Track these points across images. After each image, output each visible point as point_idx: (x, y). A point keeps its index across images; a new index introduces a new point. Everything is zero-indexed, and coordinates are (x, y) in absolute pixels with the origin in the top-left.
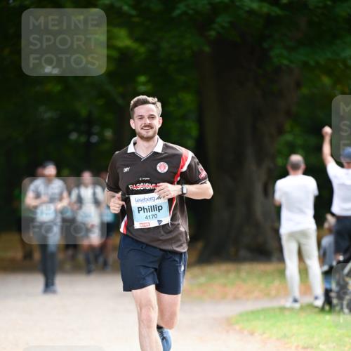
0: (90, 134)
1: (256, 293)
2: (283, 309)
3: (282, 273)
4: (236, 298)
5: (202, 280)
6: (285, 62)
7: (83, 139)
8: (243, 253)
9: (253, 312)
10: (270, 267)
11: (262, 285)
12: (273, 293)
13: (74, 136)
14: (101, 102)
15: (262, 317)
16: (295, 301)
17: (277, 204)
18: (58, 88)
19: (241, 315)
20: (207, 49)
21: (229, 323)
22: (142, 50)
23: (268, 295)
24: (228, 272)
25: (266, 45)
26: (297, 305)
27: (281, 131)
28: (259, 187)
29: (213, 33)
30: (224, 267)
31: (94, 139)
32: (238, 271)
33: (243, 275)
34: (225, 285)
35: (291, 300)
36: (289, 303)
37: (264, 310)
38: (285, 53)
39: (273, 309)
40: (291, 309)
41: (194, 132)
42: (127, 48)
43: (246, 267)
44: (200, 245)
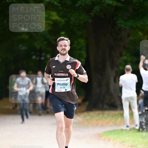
0: (41, 56)
1: (111, 123)
2: (122, 130)
3: (122, 115)
4: (102, 125)
5: (88, 118)
6: (123, 26)
7: (38, 58)
8: (105, 106)
9: (109, 131)
10: (117, 112)
11: (113, 120)
12: (118, 123)
13: (34, 57)
14: (45, 43)
15: (113, 133)
16: (128, 127)
17: (120, 86)
18: (27, 37)
19: (104, 133)
20: (90, 21)
21: (99, 136)
22: (63, 21)
23: (116, 124)
24: (99, 114)
25: (115, 19)
26: (128, 129)
27: (121, 55)
28: (112, 79)
29: (93, 14)
30: (97, 112)
31: (43, 58)
32: (103, 114)
33: (105, 116)
34: (98, 120)
35: (125, 126)
36: (125, 128)
37: (114, 130)
38: (123, 22)
39: (118, 130)
40: (126, 130)
41: (85, 56)
42: (57, 20)
43: (107, 113)
44: (87, 103)
